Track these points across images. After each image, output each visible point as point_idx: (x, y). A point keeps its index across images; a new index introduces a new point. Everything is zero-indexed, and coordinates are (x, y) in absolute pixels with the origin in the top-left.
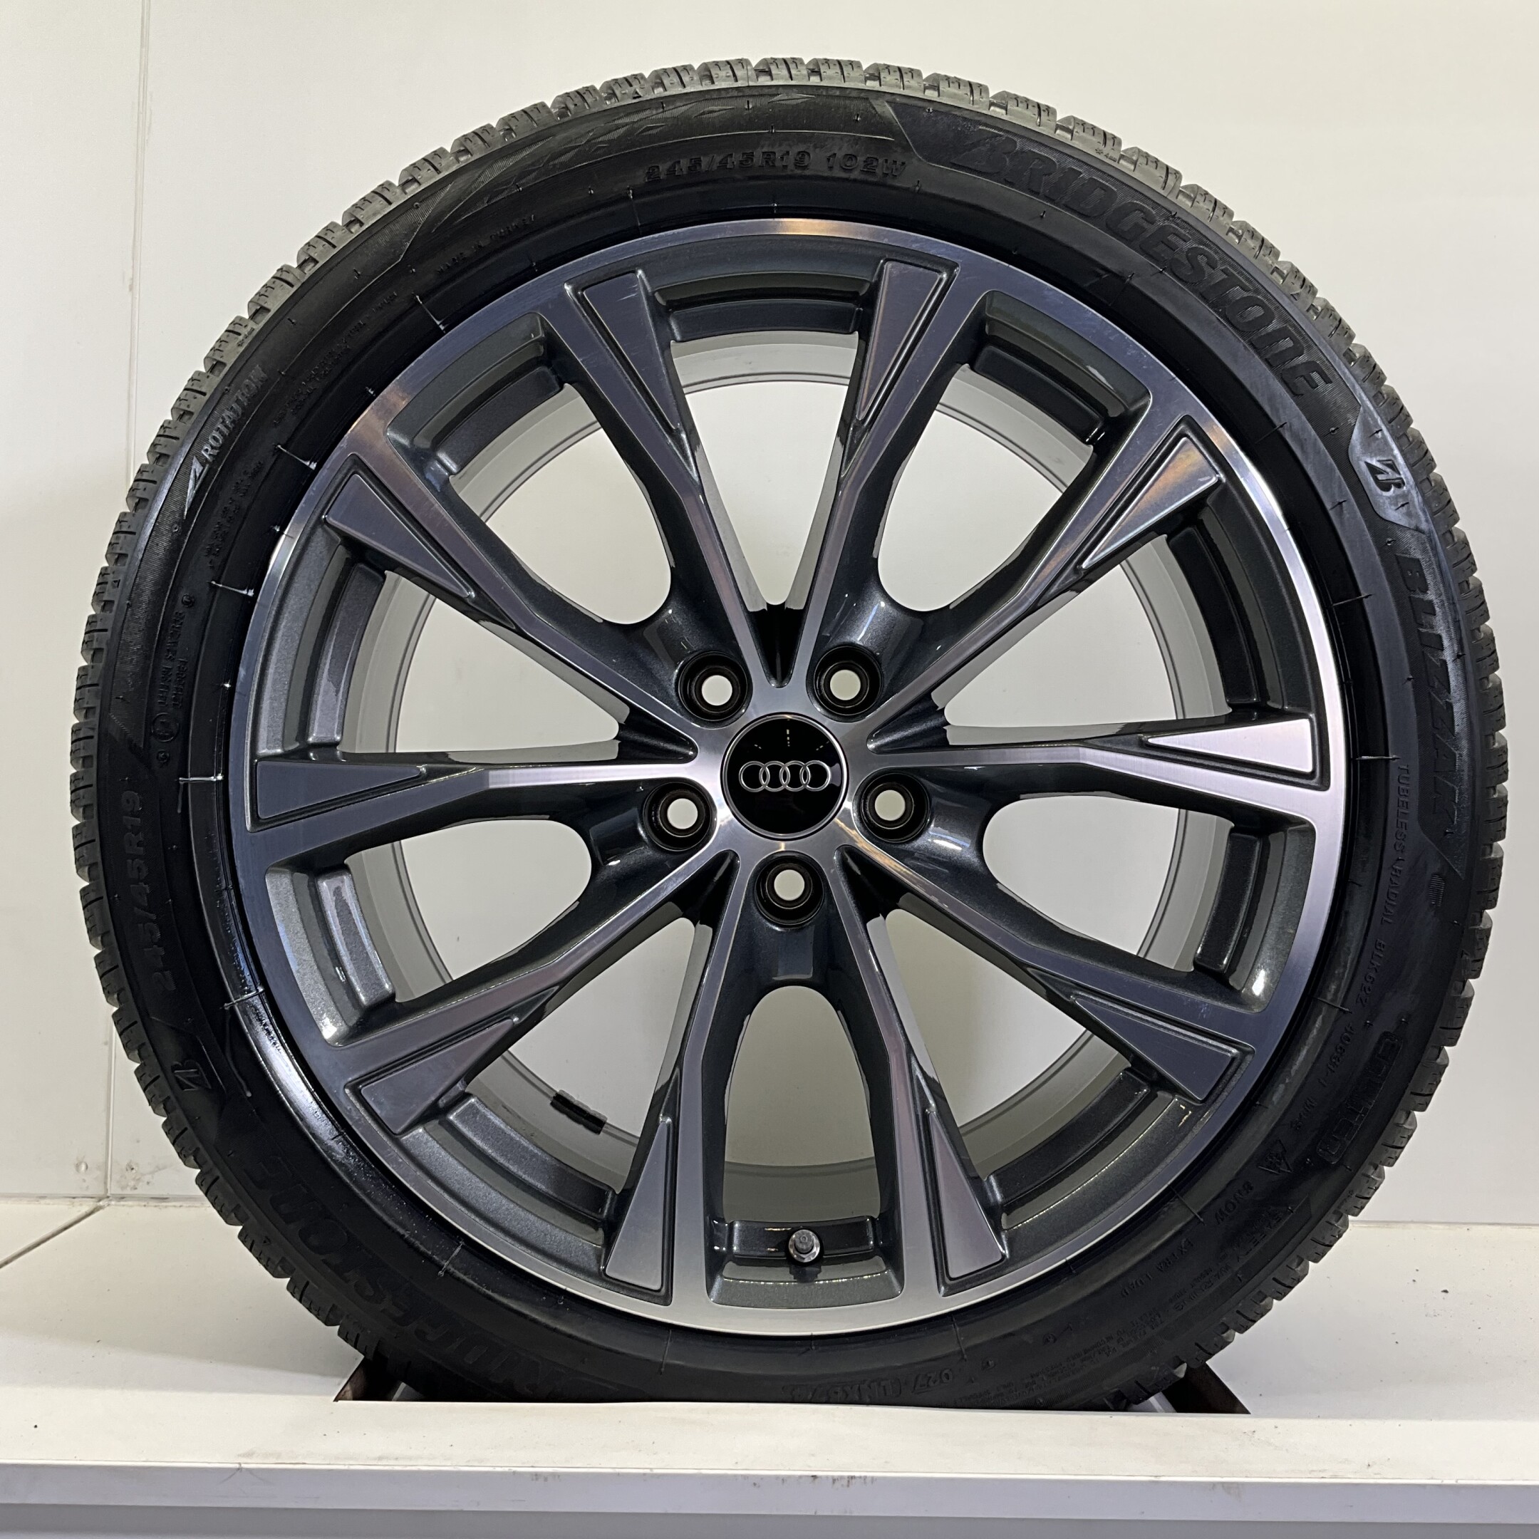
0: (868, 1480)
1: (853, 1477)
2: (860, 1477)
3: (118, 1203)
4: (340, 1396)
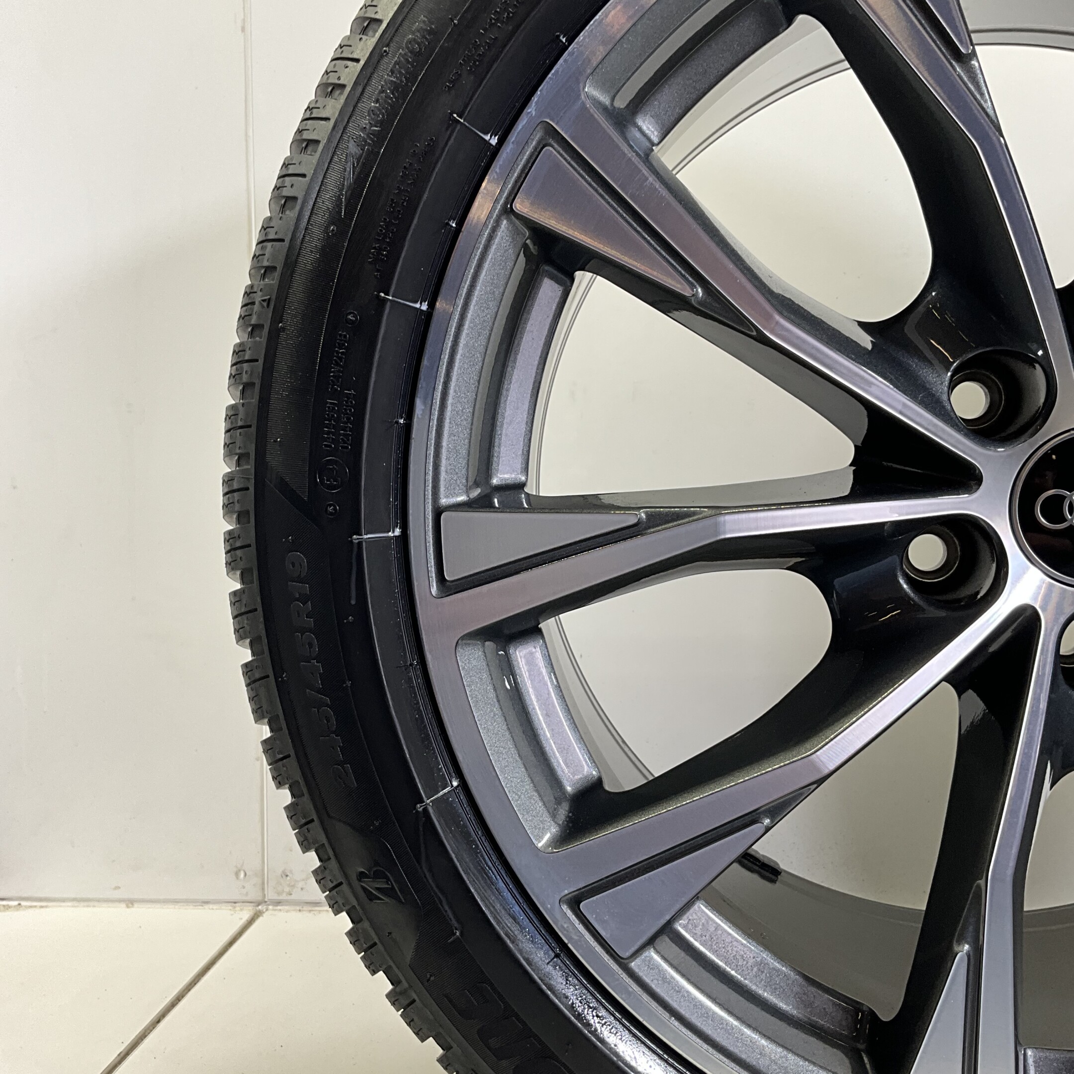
3: (276, 908)
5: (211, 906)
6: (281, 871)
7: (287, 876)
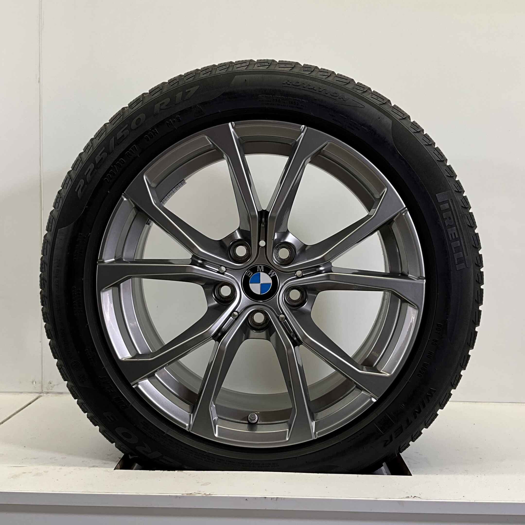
0: (282, 499)
1: (277, 498)
2: (280, 498)
3: (47, 395)
4: (116, 468)
5: (22, 394)
6: (49, 381)
7: (51, 383)
